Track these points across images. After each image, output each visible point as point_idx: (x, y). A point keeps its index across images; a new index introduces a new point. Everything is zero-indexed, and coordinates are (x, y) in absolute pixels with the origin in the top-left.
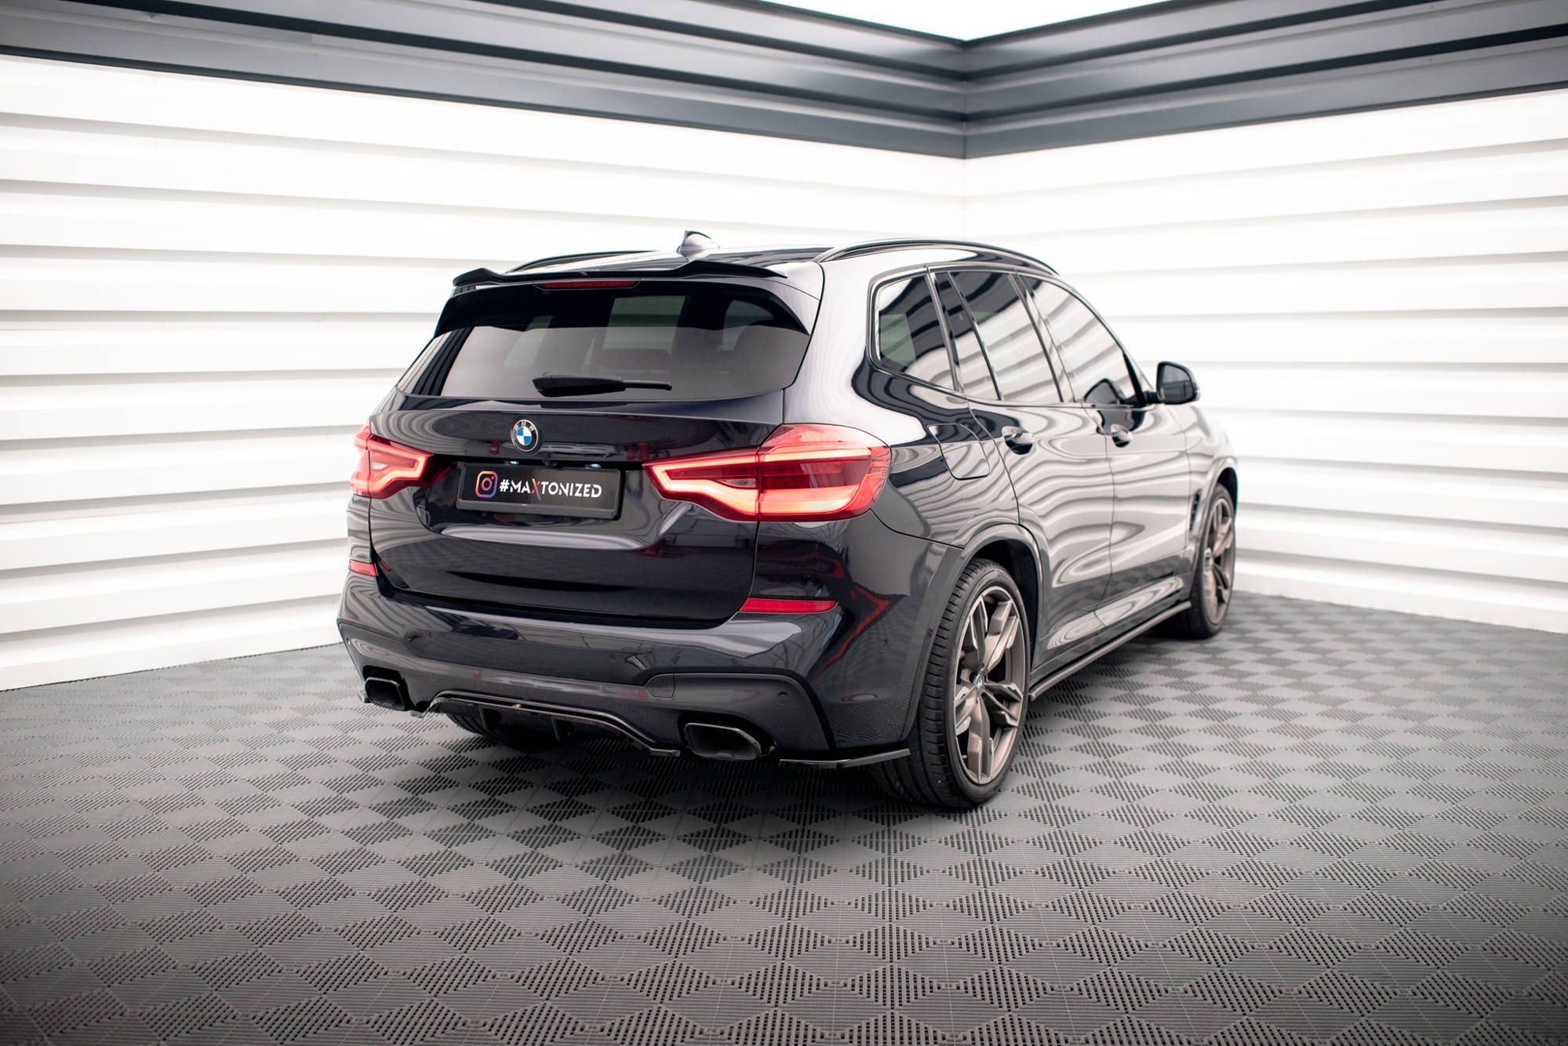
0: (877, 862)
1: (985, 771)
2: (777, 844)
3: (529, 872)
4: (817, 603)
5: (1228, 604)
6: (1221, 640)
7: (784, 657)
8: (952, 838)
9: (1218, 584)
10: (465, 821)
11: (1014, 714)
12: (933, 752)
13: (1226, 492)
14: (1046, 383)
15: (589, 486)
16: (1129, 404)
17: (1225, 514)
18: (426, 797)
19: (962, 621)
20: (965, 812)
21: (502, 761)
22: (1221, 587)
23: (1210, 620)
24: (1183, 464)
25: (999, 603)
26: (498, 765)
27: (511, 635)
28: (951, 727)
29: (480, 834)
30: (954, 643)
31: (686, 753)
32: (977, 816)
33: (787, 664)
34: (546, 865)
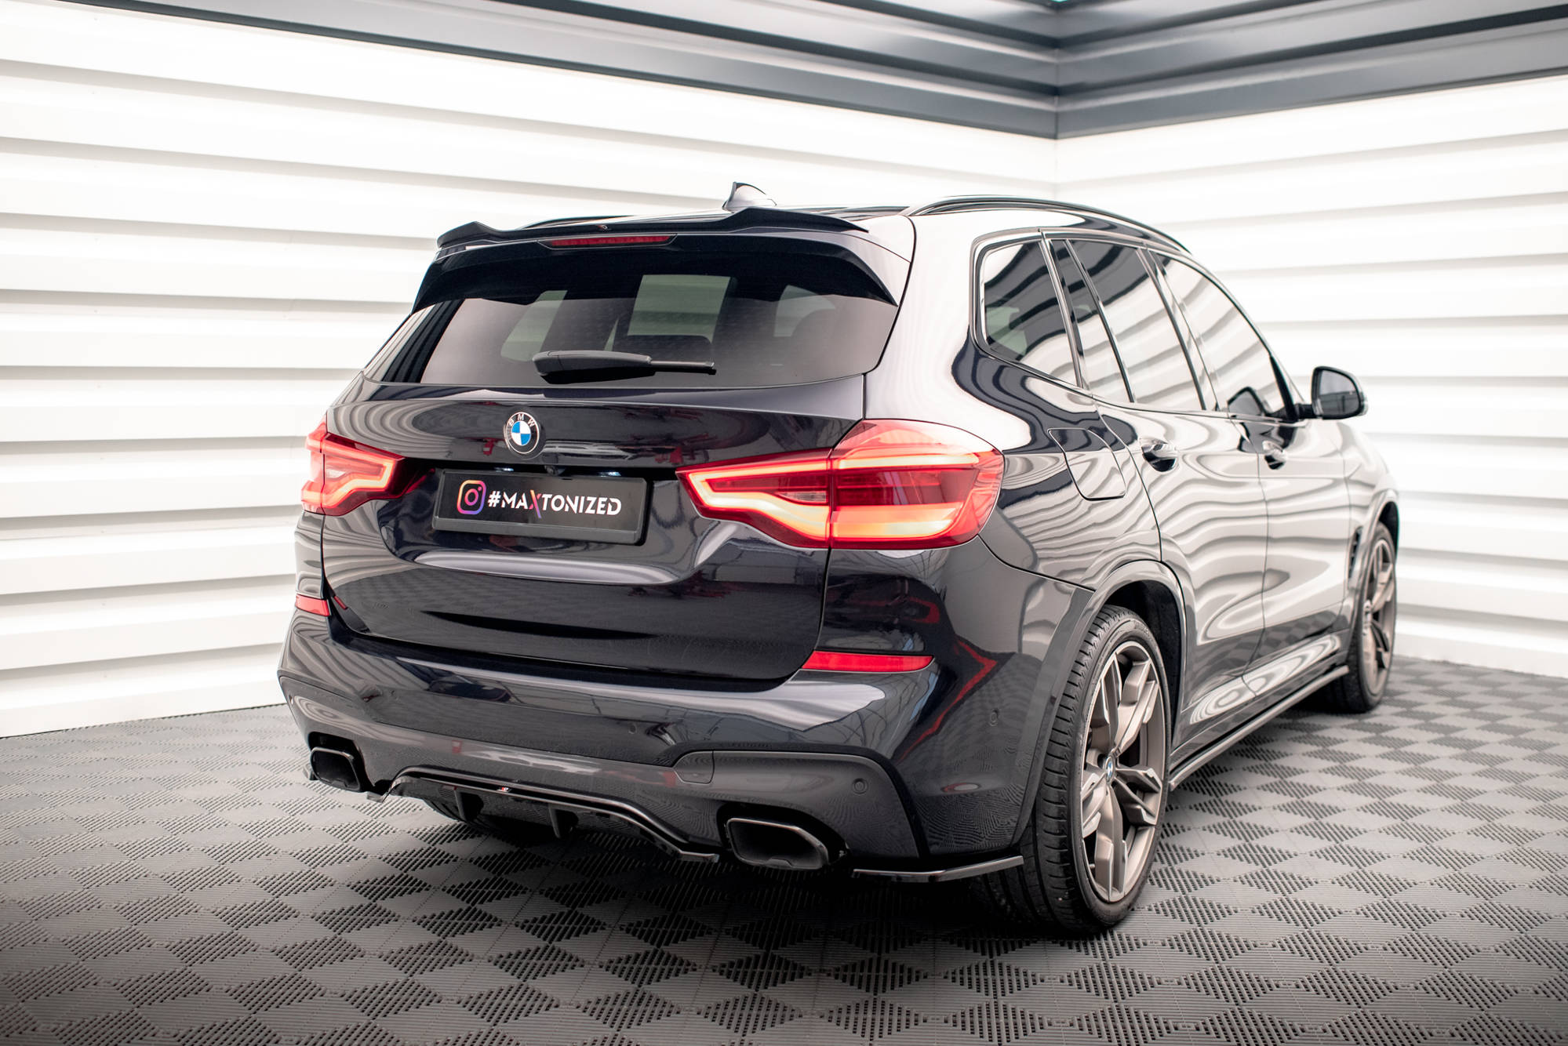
0: (980, 1009)
1: (1117, 884)
2: (844, 981)
3: (514, 1015)
4: (905, 659)
5: (1389, 671)
6: (1383, 714)
7: (860, 731)
8: (1077, 975)
9: (1378, 645)
10: (435, 939)
11: (1151, 808)
12: (1054, 859)
13: (1386, 532)
14: (1184, 386)
15: (605, 499)
16: (1277, 417)
17: (1386, 560)
18: (387, 904)
19: (1091, 686)
20: (1091, 939)
21: (487, 857)
22: (1381, 650)
23: (1369, 690)
24: (1341, 495)
25: (1134, 664)
26: (480, 862)
27: (502, 695)
28: (1077, 827)
29: (452, 958)
30: (1082, 715)
31: (727, 856)
32: (1107, 944)
33: (864, 741)
34: (537, 1004)
